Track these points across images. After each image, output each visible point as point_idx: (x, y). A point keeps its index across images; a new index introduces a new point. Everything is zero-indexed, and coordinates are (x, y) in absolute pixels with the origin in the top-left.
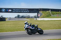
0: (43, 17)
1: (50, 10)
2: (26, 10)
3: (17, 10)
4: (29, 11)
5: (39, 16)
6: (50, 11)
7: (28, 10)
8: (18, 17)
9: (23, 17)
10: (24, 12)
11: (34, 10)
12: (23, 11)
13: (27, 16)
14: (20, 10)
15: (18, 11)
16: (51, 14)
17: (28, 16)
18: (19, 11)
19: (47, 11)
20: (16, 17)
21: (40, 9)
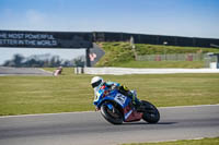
0: (108, 65)
1: (132, 39)
2: (44, 36)
3: (10, 36)
4: (55, 43)
5: (92, 59)
6: (131, 43)
7: (51, 37)
8: (17, 61)
9: (33, 63)
10: (39, 43)
11: (76, 37)
12: (33, 42)
13: (50, 58)
14: (23, 39)
15: (15, 42)
16: (135, 54)
17: (53, 60)
18: (21, 42)
19: (123, 43)
20: (7, 64)
21: (97, 33)
